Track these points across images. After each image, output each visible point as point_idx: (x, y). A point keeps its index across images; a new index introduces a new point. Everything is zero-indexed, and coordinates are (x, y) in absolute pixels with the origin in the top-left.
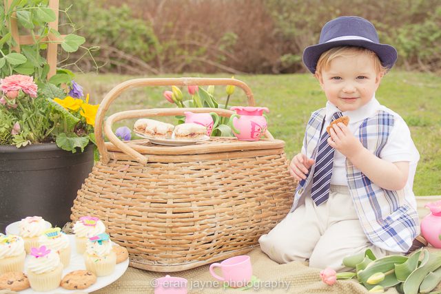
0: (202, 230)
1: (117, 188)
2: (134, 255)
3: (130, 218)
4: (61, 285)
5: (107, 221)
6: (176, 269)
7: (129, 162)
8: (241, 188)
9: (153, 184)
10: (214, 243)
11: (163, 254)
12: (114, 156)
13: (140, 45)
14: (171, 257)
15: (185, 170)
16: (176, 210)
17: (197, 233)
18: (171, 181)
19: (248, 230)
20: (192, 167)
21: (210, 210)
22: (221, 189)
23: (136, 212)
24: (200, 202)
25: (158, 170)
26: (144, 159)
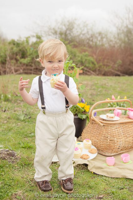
0: (117, 145)
1: (94, 131)
2: (98, 150)
3: (98, 140)
4: (81, 158)
5: (92, 140)
6: (110, 155)
7: (98, 124)
8: (128, 134)
9: (104, 132)
10: (120, 149)
11: (106, 151)
12: (94, 122)
13: (91, 65)
14: (108, 152)
15: (113, 128)
16: (110, 140)
17: (116, 146)
18: (109, 131)
19: (129, 145)
20: (115, 128)
21: (119, 140)
22: (122, 134)
23: (100, 139)
24: (117, 138)
25: (106, 128)
26: (102, 124)
